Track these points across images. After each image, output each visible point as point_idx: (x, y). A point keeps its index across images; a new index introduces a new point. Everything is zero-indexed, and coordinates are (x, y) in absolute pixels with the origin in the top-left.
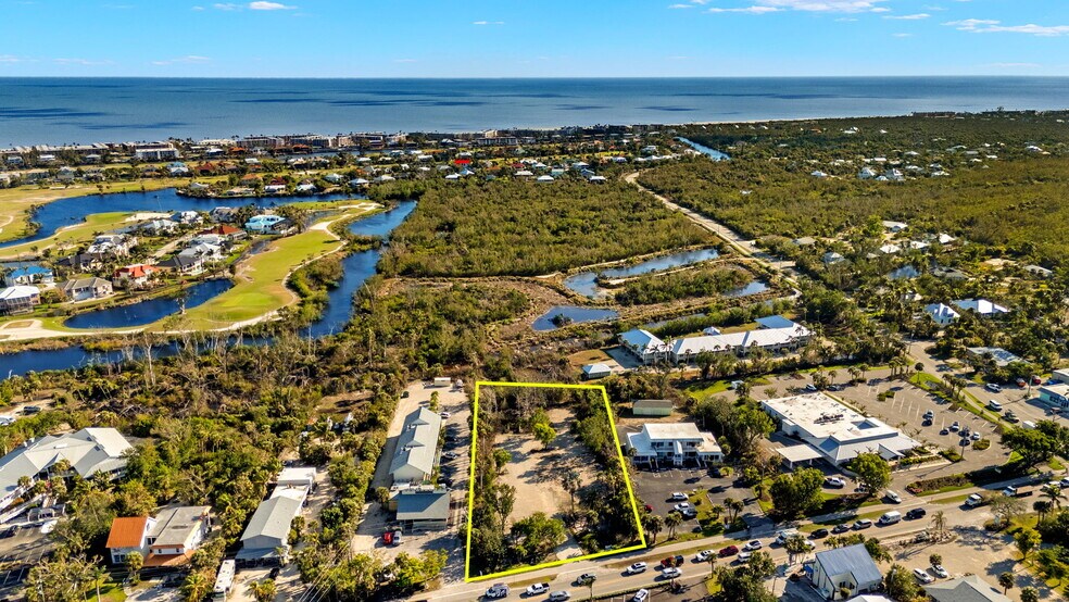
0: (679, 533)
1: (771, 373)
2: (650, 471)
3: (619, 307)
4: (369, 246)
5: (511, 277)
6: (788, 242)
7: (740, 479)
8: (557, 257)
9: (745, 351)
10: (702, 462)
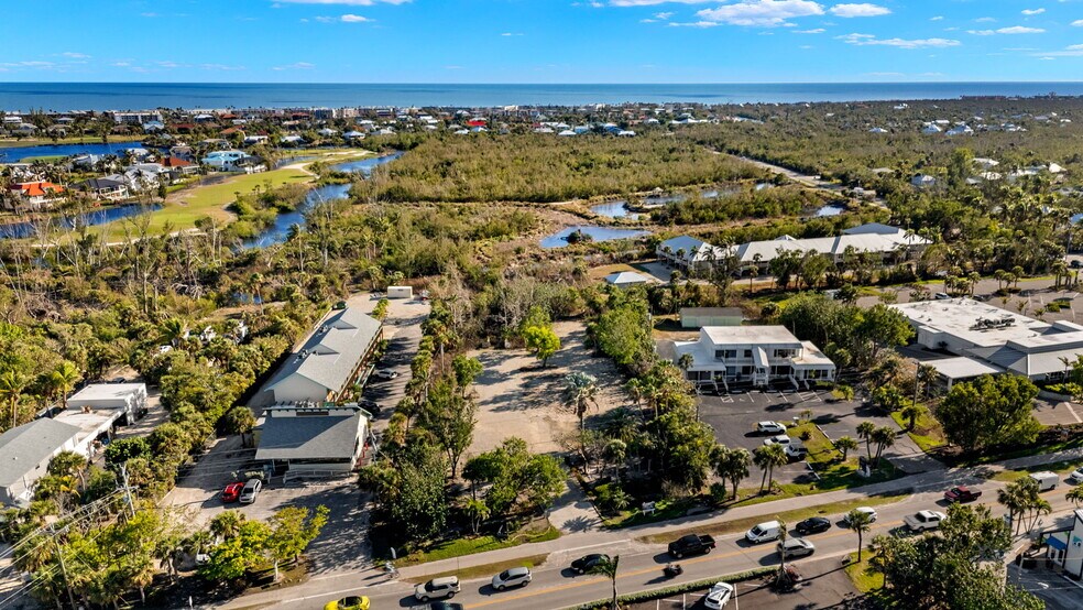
0: (780, 483)
1: (876, 284)
2: (715, 394)
3: (655, 227)
4: (346, 180)
5: (517, 203)
6: (863, 171)
7: (865, 405)
8: (576, 183)
9: (837, 260)
10: (801, 383)
